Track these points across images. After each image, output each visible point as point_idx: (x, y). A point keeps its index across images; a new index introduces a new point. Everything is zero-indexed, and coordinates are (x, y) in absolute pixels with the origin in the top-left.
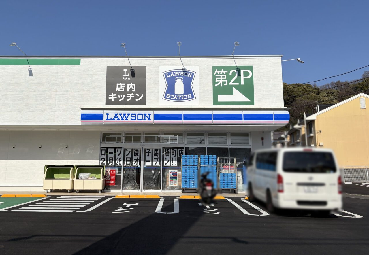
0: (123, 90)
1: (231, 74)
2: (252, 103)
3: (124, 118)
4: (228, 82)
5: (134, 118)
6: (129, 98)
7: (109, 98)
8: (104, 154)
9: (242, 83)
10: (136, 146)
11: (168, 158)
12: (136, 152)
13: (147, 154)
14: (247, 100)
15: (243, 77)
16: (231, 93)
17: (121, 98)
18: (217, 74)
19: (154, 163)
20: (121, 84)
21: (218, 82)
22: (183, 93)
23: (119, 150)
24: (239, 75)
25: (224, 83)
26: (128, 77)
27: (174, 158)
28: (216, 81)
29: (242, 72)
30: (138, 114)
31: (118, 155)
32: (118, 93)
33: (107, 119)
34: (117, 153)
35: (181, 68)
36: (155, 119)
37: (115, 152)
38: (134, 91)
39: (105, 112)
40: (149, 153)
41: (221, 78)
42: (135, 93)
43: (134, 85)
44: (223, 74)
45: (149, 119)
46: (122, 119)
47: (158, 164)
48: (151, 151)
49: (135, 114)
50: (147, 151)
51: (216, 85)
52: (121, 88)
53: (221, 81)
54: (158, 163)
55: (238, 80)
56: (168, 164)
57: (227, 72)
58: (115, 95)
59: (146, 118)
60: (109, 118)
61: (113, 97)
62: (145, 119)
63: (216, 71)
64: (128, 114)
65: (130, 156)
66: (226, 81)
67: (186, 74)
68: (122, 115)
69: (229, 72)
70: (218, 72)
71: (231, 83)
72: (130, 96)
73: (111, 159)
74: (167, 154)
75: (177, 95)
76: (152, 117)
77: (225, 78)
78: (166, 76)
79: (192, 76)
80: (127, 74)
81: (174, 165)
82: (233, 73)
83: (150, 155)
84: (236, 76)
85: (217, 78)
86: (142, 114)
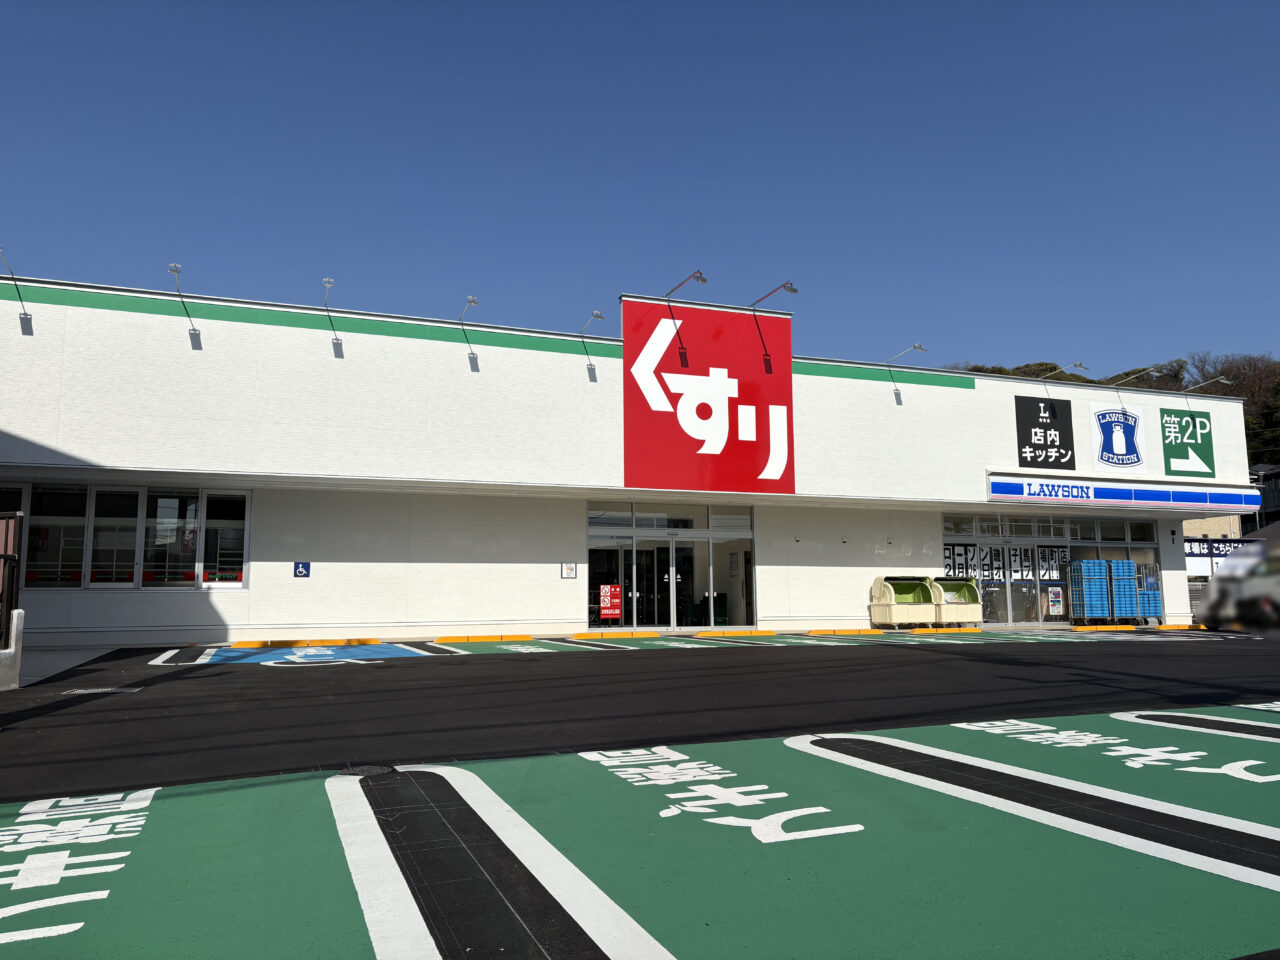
0: (1042, 442)
1: (1184, 424)
2: (1212, 475)
3: (1053, 493)
4: (1182, 438)
5: (1066, 494)
6: (1051, 457)
7: (1024, 455)
8: (949, 558)
9: (1199, 441)
10: (997, 541)
11: (1046, 565)
12: (996, 554)
13: (1013, 558)
14: (1206, 469)
15: (1199, 431)
16: (1186, 457)
17: (1040, 456)
18: (1166, 422)
19: (1025, 573)
20: (1037, 430)
21: (1169, 437)
22: (1124, 452)
23: (971, 549)
24: (1195, 427)
25: (1176, 438)
26: (1046, 418)
27: (1054, 567)
28: (1167, 434)
29: (1198, 420)
30: (1073, 487)
31: (972, 560)
32: (1036, 447)
33: (1030, 494)
34: (970, 556)
35: (1118, 407)
36: (1095, 497)
37: (966, 554)
38: (1057, 443)
39: (1024, 481)
40: (1015, 555)
41: (1173, 430)
42: (1059, 447)
43: (1057, 433)
44: (1174, 423)
45: (1088, 497)
46: (1051, 495)
47: (1030, 577)
48: (1018, 553)
49: (1068, 487)
50: (1013, 552)
51: (1167, 441)
52: (1038, 437)
53: (1173, 435)
54: (1031, 573)
55: (1193, 436)
56: (1047, 577)
57: (1178, 419)
58: (1032, 450)
59: (1084, 495)
60: (1032, 492)
61: (1028, 453)
62: (1082, 497)
63: (1166, 418)
64: (1059, 486)
65: (987, 561)
66: (1179, 435)
67: (1126, 419)
68: (1050, 488)
69: (1181, 420)
70: (1168, 419)
71: (1185, 440)
72: (1053, 453)
73: (961, 566)
74: (1044, 560)
75: (1118, 455)
76: (1091, 493)
77: (1177, 430)
78: (1099, 420)
79: (1135, 422)
80: (1045, 412)
81: (1055, 578)
82: (1187, 422)
83: (1018, 558)
84: (1191, 428)
85: (1167, 430)
86: (1076, 487)
